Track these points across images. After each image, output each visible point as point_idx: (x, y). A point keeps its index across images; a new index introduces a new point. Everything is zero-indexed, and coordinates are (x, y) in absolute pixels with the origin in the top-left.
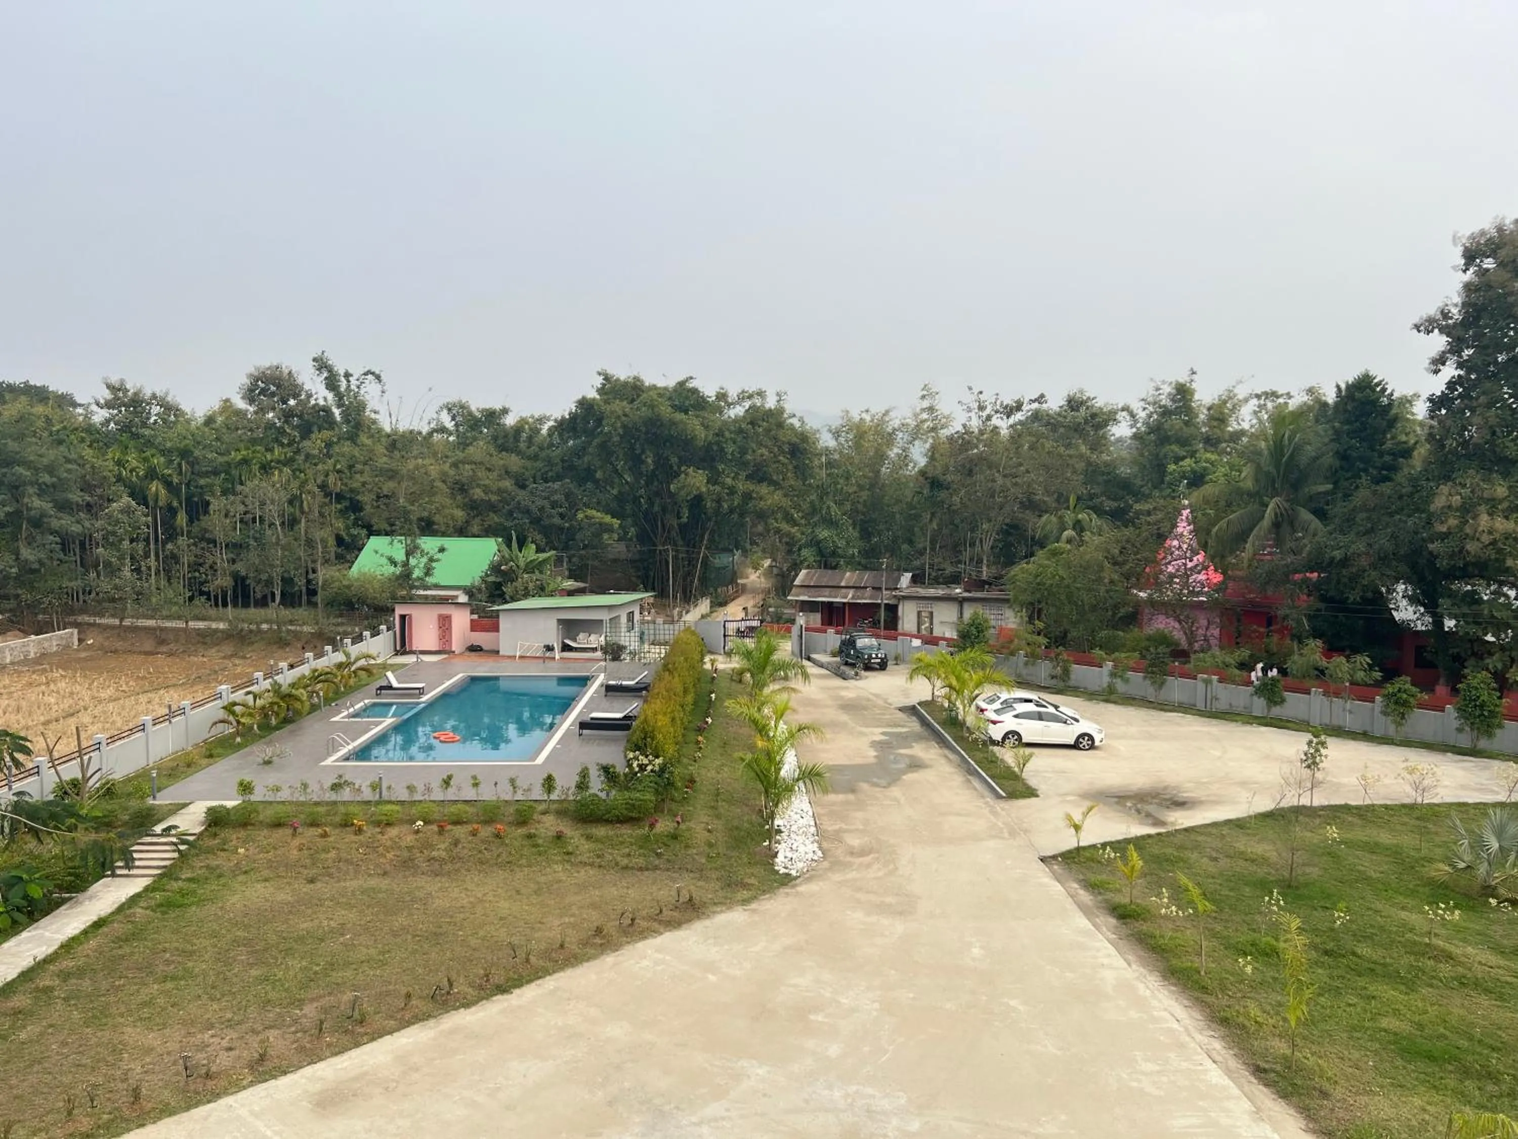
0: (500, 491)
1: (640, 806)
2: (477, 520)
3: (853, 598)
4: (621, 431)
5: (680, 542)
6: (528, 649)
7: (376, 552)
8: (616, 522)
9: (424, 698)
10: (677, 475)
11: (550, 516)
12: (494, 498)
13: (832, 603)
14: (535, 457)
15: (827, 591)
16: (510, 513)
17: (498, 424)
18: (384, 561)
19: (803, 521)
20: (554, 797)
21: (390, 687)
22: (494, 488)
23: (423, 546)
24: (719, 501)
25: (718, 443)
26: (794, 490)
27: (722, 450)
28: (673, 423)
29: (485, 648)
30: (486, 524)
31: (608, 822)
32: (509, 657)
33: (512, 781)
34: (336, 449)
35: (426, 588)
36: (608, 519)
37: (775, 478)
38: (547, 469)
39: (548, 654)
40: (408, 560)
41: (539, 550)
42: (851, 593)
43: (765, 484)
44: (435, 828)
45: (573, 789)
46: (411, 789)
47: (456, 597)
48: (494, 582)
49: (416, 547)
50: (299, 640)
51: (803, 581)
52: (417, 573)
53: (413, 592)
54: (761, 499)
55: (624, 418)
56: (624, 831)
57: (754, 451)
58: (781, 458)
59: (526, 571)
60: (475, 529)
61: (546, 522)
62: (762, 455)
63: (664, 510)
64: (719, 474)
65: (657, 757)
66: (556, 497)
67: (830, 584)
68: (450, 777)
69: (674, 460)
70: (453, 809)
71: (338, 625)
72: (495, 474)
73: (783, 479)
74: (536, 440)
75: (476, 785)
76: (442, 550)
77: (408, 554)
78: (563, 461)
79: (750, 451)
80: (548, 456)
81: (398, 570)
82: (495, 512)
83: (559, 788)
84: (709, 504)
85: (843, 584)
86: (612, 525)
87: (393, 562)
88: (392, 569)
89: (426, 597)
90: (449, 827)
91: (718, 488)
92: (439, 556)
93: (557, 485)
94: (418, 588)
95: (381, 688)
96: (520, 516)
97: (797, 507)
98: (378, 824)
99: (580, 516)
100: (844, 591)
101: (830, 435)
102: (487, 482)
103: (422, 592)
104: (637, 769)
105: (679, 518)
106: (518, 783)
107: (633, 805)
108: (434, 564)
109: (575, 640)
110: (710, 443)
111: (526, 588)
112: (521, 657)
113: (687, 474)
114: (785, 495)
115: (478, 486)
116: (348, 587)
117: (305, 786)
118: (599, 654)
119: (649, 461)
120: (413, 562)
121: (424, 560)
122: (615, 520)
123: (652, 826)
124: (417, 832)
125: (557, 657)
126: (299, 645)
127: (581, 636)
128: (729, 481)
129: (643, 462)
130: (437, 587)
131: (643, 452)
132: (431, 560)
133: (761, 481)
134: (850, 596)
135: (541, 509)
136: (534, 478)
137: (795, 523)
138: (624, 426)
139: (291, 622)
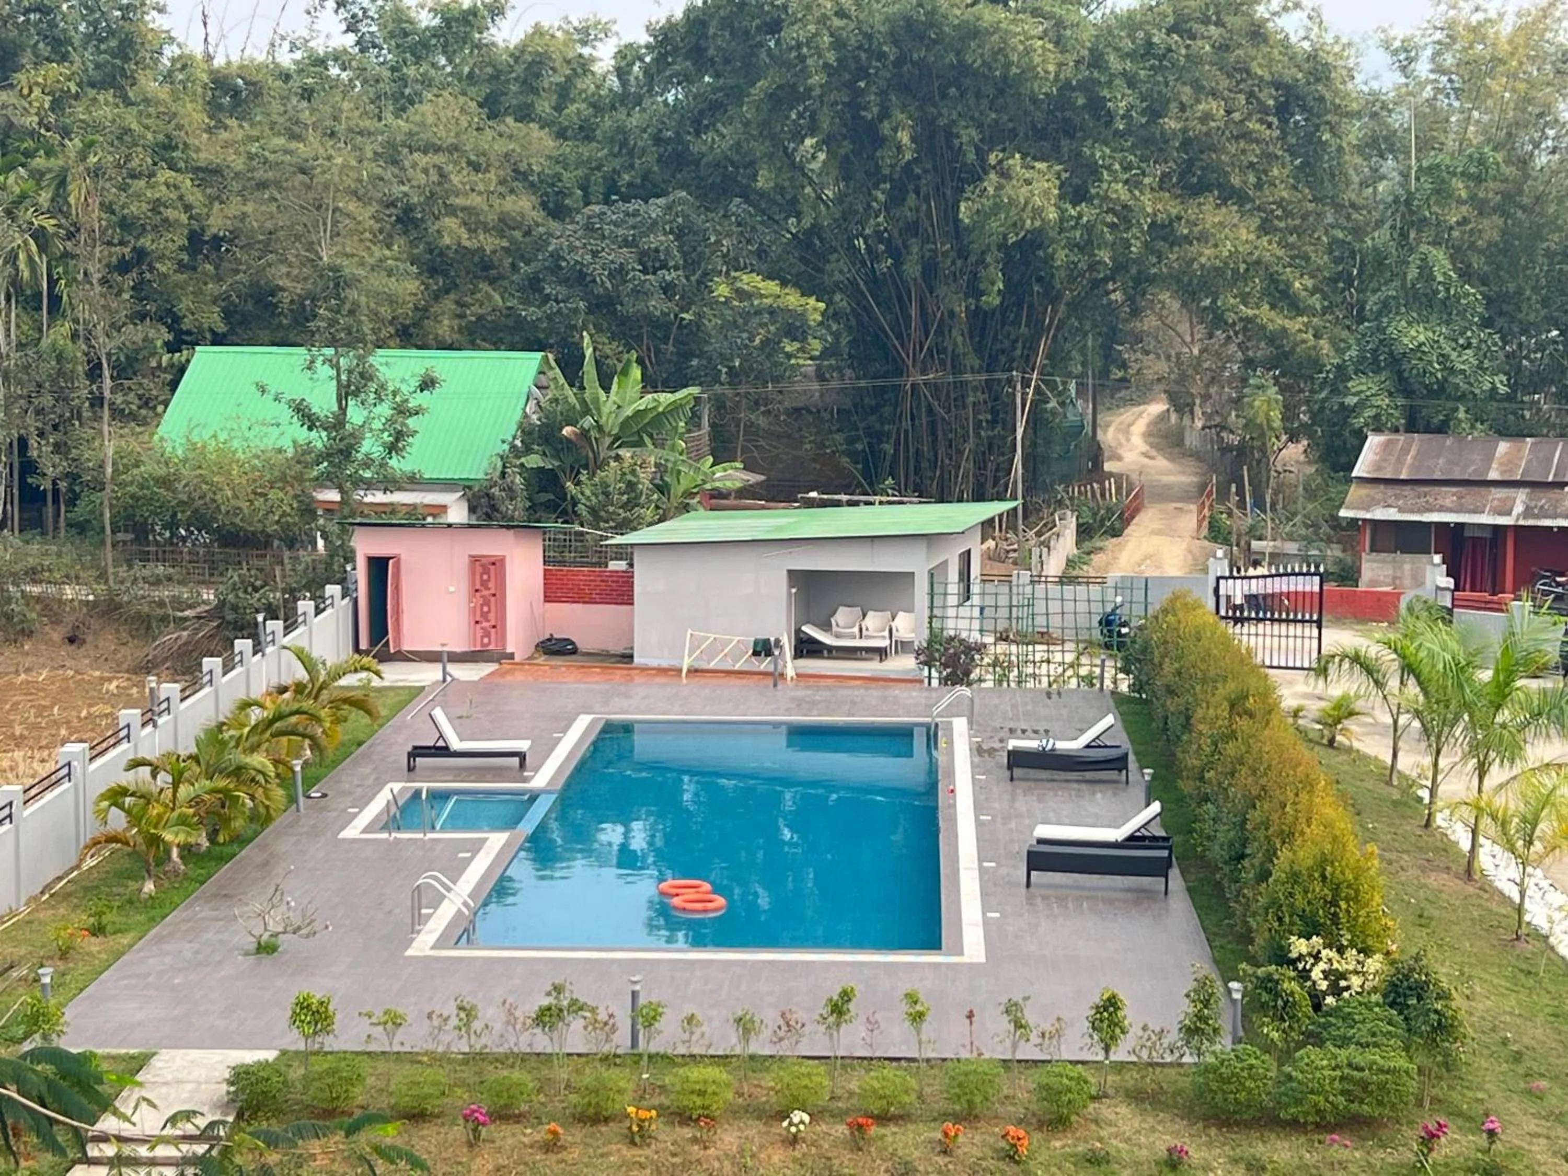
0: (505, 224)
1: (1382, 1086)
2: (448, 304)
3: (1527, 513)
4: (831, 57)
5: (973, 361)
6: (712, 652)
7: (263, 390)
8: (814, 307)
9: (540, 779)
10: (976, 175)
11: (638, 292)
12: (490, 243)
13: (1461, 526)
14: (586, 132)
15: (1449, 495)
16: (534, 284)
17: (478, 46)
18: (285, 413)
19: (1316, 301)
20: (1120, 1054)
21: (444, 751)
22: (491, 218)
23: (384, 373)
24: (1085, 247)
25: (1087, 86)
26: (1288, 214)
27: (1097, 106)
28: (972, 32)
29: (582, 646)
30: (471, 314)
31: (1294, 1126)
32: (662, 671)
33: (1012, 1010)
34: (80, 111)
35: (390, 483)
36: (792, 299)
37: (1236, 181)
38: (617, 163)
39: (765, 664)
40: (343, 410)
41: (650, 384)
42: (1520, 499)
43: (1210, 200)
44: (841, 1130)
45: (1174, 1036)
46: (745, 1026)
47: (443, 508)
48: (540, 470)
49: (367, 376)
50: (56, 621)
51: (1378, 467)
52: (370, 446)
53: (358, 495)
54: (1203, 238)
55: (837, 22)
56: (1345, 1154)
57: (1183, 108)
58: (1252, 125)
59: (620, 440)
60: (445, 327)
61: (629, 307)
62: (1206, 117)
63: (930, 270)
64: (1093, 171)
65: (1366, 951)
66: (656, 240)
67: (1457, 476)
68: (846, 996)
69: (968, 135)
70: (871, 1079)
71: (157, 582)
72: (492, 175)
73: (1259, 186)
74: (586, 84)
75: (918, 1018)
76: (427, 384)
77: (345, 392)
78: (658, 140)
79: (1174, 107)
80: (621, 129)
81: (319, 439)
82: (492, 282)
83: (1135, 1031)
84: (1061, 256)
85: (1493, 475)
86: (803, 316)
87: (308, 419)
88: (302, 434)
89: (392, 509)
90: (874, 1130)
91: (1088, 212)
92: (418, 400)
93: (655, 208)
94: (369, 485)
95: (418, 752)
96: (562, 291)
97: (1300, 260)
98: (683, 1117)
99: (722, 290)
100: (1499, 494)
101: (1387, 59)
102: (476, 200)
103: (379, 497)
104: (1323, 985)
105: (975, 290)
106: (1030, 1016)
107: (1364, 1085)
108: (411, 422)
109: (826, 626)
110: (1066, 86)
111: (631, 486)
112: (694, 672)
113: (1005, 175)
114: (1265, 228)
115: (452, 211)
116: (165, 482)
117: (468, 1012)
118: (906, 663)
119: (904, 137)
120: (355, 414)
121: (385, 410)
122: (812, 301)
123: (1430, 1138)
124: (794, 1141)
125: (790, 672)
126: (56, 635)
127: (843, 616)
128: (1120, 191)
129: (879, 141)
130: (414, 482)
131: (885, 114)
132: (402, 411)
133: (1196, 190)
134: (1519, 508)
135: (619, 273)
136: (584, 188)
137: (1295, 307)
138: (838, 44)
139: (33, 575)
